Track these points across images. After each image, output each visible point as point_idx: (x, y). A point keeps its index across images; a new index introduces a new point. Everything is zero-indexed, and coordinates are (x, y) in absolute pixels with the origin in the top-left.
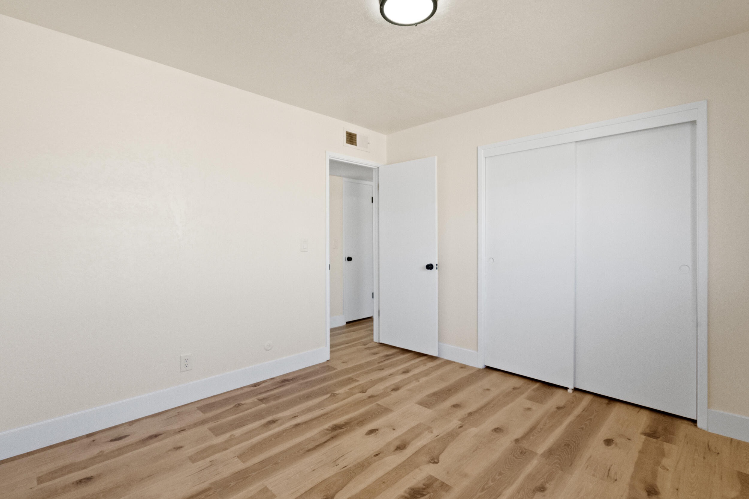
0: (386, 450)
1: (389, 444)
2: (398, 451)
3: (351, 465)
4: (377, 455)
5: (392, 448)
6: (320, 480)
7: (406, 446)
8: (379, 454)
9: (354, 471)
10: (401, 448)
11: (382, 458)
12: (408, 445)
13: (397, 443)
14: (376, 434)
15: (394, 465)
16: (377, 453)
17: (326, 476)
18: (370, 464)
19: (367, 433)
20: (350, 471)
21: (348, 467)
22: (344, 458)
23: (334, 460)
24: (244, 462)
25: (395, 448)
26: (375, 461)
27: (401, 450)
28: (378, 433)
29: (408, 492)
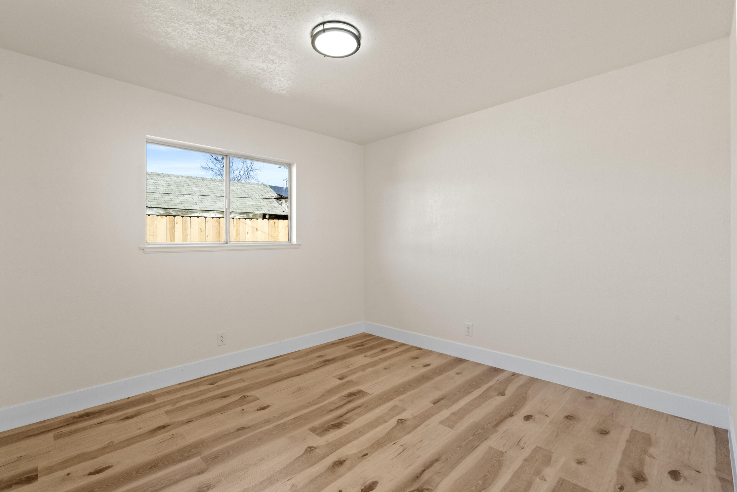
0: (355, 460)
1: (350, 468)
2: (342, 459)
3: (389, 445)
4: (365, 455)
5: (347, 464)
6: (412, 434)
7: (332, 464)
8: (362, 456)
9: (386, 441)
10: (340, 463)
11: (360, 452)
12: (329, 467)
13: (342, 469)
14: (364, 483)
15: (349, 445)
16: (364, 457)
17: (408, 436)
18: (372, 446)
19: (376, 485)
20: (389, 440)
21: (391, 444)
22: (398, 452)
23: (406, 450)
24: (491, 448)
25: (345, 463)
26: (367, 449)
27: (339, 460)
28: (363, 485)
29: (343, 426)
